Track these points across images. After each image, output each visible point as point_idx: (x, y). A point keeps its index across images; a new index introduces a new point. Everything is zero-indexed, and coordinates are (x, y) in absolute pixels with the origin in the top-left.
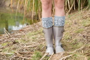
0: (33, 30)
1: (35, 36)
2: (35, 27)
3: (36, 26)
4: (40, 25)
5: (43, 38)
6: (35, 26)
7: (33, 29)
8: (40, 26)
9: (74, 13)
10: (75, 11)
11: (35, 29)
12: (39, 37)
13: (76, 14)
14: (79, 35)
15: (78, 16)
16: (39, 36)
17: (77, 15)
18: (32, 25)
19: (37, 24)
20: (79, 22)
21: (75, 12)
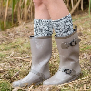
0: (3, 41)
1: (4, 52)
2: (8, 36)
3: (10, 35)
4: (17, 32)
5: (19, 58)
6: (9, 33)
7: (4, 39)
8: (17, 35)
9: (80, 15)
10: (82, 12)
11: (7, 39)
12: (12, 54)
13: (84, 17)
14: (84, 56)
15: (87, 21)
16: (12, 52)
17: (84, 19)
18: (3, 32)
19: (12, 30)
20: (86, 32)
21: (83, 14)
